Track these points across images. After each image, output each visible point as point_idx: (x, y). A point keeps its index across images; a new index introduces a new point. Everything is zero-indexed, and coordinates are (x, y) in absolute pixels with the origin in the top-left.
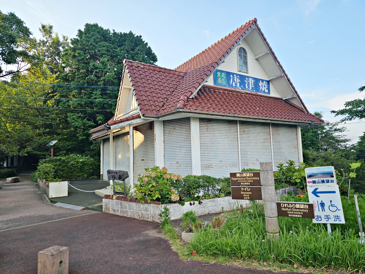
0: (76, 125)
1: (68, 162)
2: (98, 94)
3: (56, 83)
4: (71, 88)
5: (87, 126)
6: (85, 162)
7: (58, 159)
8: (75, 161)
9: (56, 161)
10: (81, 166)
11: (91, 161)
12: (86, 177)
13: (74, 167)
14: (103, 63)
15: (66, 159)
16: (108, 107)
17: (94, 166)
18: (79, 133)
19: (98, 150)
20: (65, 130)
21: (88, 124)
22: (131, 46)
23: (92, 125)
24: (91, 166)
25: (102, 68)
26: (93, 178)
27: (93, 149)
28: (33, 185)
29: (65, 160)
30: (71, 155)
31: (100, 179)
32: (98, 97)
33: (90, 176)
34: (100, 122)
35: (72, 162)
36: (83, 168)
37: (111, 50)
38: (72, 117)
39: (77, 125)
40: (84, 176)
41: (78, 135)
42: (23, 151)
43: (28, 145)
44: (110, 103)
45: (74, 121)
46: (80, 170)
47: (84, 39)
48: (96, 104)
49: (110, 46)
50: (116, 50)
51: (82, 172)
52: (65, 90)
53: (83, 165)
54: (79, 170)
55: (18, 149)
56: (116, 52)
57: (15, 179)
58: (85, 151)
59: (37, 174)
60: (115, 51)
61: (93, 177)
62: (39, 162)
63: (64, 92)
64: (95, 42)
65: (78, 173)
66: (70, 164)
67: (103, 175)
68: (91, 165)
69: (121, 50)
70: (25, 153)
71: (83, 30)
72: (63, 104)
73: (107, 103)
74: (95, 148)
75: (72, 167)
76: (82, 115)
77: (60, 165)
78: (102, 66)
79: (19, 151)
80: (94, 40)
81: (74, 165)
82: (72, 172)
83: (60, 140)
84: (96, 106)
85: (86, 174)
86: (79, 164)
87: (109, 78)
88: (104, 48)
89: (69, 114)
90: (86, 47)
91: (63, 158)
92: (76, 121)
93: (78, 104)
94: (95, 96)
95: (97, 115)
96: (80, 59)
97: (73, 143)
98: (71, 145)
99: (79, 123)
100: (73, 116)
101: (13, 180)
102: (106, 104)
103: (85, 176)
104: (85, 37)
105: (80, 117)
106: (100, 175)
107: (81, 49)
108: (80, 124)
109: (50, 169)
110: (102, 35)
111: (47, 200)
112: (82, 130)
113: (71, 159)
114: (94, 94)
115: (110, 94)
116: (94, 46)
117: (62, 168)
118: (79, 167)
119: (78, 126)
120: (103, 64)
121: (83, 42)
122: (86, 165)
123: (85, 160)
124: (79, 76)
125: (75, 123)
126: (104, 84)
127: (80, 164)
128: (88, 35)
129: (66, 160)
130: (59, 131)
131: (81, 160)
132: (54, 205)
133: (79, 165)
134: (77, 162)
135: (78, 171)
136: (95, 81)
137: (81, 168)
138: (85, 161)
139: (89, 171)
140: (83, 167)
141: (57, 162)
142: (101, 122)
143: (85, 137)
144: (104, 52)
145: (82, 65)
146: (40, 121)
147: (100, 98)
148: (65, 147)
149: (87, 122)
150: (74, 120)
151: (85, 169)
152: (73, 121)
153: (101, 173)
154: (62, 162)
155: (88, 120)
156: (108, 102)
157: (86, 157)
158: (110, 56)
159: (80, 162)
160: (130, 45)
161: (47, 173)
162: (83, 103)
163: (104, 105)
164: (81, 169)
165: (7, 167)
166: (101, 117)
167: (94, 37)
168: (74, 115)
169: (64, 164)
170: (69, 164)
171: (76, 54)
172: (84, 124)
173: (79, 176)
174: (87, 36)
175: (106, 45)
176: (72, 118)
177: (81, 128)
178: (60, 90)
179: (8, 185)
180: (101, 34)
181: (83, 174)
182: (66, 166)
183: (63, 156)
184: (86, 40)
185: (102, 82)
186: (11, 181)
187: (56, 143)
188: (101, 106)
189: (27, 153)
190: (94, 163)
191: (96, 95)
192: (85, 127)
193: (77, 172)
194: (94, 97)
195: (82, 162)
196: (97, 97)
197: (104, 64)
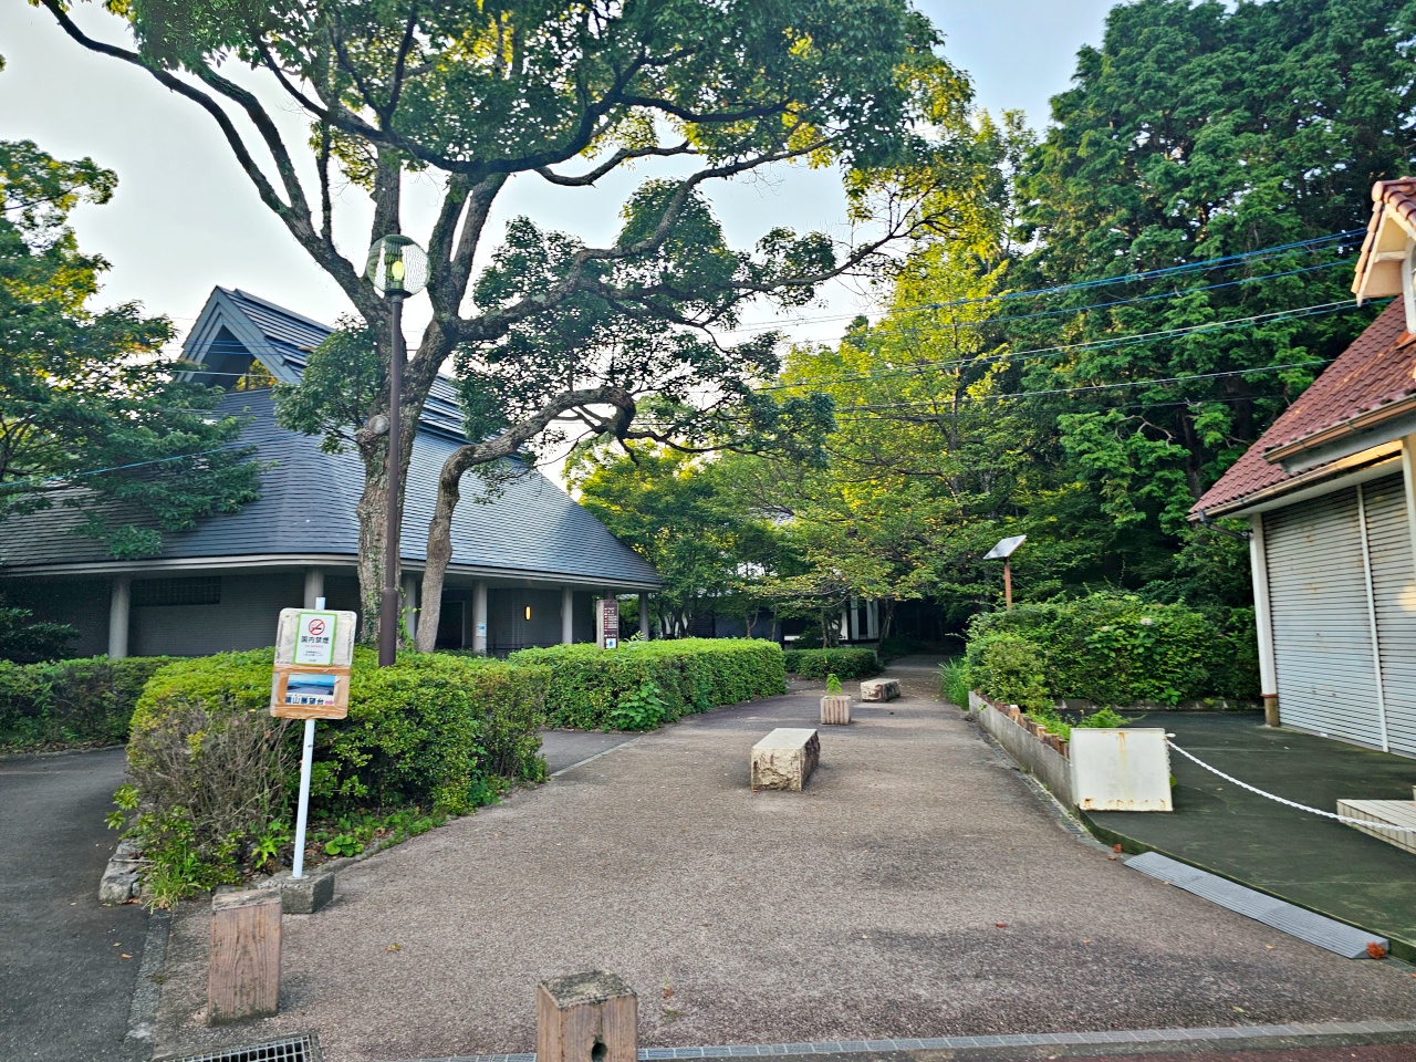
0: (1098, 464)
1: (1089, 628)
2: (1197, 303)
3: (997, 305)
4: (1067, 306)
5: (1149, 465)
6: (1167, 630)
7: (1045, 611)
8: (1117, 623)
9: (1036, 620)
10: (1147, 649)
11: (1193, 625)
12: (1179, 703)
13: (1117, 651)
14: (1212, 149)
15: (1076, 614)
16: (1250, 360)
17: (1208, 648)
18: (1113, 499)
19: (1211, 572)
20: (1050, 493)
21: (1153, 451)
22: (1362, 17)
23: (1172, 455)
24: (1194, 647)
25: (1211, 173)
26: (1210, 708)
27: (1187, 567)
28: (955, 717)
29: (1070, 620)
30: (1097, 595)
31: (1260, 715)
32: (1197, 316)
33: (1194, 699)
34: (1211, 437)
35: (1105, 628)
36: (1157, 658)
37: (1246, 76)
38: (1078, 431)
39: (1105, 464)
40: (1164, 696)
41: (1106, 508)
42: (904, 581)
43: (917, 558)
44: (1259, 334)
45: (1090, 445)
46: (1145, 665)
47: (1109, 76)
48: (1185, 357)
49: (1241, 60)
50: (1276, 67)
51: (1152, 677)
52: (1040, 322)
53: (1158, 642)
54: (1140, 667)
55: (888, 575)
56: (1281, 73)
57: (889, 688)
58: (1144, 578)
59: (963, 672)
60: (1269, 71)
61: (1209, 701)
62: (968, 627)
63: (1038, 330)
64: (1162, 70)
65: (1137, 678)
66: (1095, 637)
67: (1276, 697)
68: (1195, 643)
69: (1307, 56)
70: (913, 588)
71: (1098, 44)
72: (1034, 381)
73: (1244, 338)
74: (1198, 561)
75: (1106, 651)
76: (1122, 417)
77: (1053, 639)
78: (1212, 162)
79: (892, 579)
80: (1159, 60)
81: (1117, 640)
82: (1106, 675)
83: (1032, 534)
84: (1190, 365)
85: (1173, 686)
86: (1136, 637)
87: (1253, 210)
88: (1212, 80)
89: (1064, 420)
90: (1122, 108)
91: (1065, 610)
92: (1098, 444)
93: (1103, 368)
94: (1184, 318)
95: (1191, 407)
96: (1098, 167)
97: (1087, 543)
98: (1079, 552)
99: (1112, 454)
100: (1082, 423)
101: (881, 691)
102: (1239, 344)
103: (1170, 696)
104: (1112, 65)
105: (1112, 425)
106: (1260, 700)
107: (1099, 123)
108: (1118, 459)
109: (1028, 656)
110: (1193, 30)
111: (1064, 817)
112: (1125, 484)
113: (1097, 613)
114: (1174, 308)
115: (1255, 289)
116: (1160, 86)
117: (1063, 651)
118: (1141, 650)
119: (1111, 465)
120: (1214, 152)
121: (1106, 87)
122: (1169, 643)
123: (1161, 620)
124: (1099, 244)
125: (1095, 456)
126: (1224, 248)
127: (1141, 642)
128: (1124, 51)
129: (1077, 620)
130: (1026, 499)
131: (1146, 620)
132: (1132, 861)
133: (1137, 642)
134: (1130, 630)
135: (1136, 668)
136: (1173, 247)
137: (1146, 657)
138: (1166, 625)
139: (1187, 674)
140: (1160, 654)
141: (1037, 625)
142: (1219, 435)
143: (1143, 515)
144: (1212, 97)
145: (1110, 189)
146: (951, 465)
147: (1208, 318)
148: (1052, 562)
149: (1148, 444)
150: (1089, 441)
151: (1166, 663)
152: (1086, 445)
153: (1267, 688)
154: (1059, 626)
155: (1152, 435)
156: (1249, 335)
157: (1167, 607)
158: (1246, 109)
159: (1142, 628)
160: (1356, 13)
161: (1017, 673)
162: (1122, 360)
163: (1225, 350)
164: (1149, 663)
165: (851, 641)
166: (1216, 414)
167: (1158, 46)
168: (1086, 420)
169: (1069, 637)
170: (1091, 634)
171: (1082, 152)
172: (1135, 457)
173: (1143, 695)
174: (1124, 58)
175: (1219, 63)
176: (1081, 434)
177: (1124, 476)
178: (1017, 325)
179: (869, 710)
180: (1188, 26)
181: (1158, 688)
182: (1077, 645)
183: (1059, 600)
184: (1121, 76)
185: (1217, 240)
186: (876, 695)
187: (1020, 546)
188: (1210, 360)
189: (918, 588)
190: (1211, 637)
191: (1184, 310)
192: (1138, 467)
193: (1133, 674)
194: (1175, 322)
195: (1151, 629)
196: (1193, 317)
197: (1221, 152)
